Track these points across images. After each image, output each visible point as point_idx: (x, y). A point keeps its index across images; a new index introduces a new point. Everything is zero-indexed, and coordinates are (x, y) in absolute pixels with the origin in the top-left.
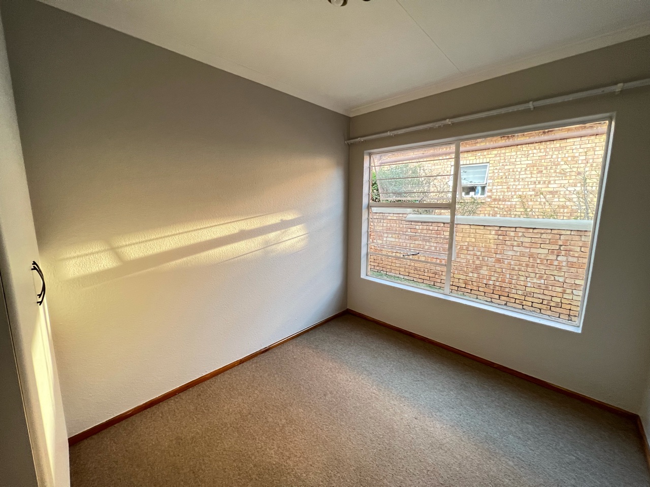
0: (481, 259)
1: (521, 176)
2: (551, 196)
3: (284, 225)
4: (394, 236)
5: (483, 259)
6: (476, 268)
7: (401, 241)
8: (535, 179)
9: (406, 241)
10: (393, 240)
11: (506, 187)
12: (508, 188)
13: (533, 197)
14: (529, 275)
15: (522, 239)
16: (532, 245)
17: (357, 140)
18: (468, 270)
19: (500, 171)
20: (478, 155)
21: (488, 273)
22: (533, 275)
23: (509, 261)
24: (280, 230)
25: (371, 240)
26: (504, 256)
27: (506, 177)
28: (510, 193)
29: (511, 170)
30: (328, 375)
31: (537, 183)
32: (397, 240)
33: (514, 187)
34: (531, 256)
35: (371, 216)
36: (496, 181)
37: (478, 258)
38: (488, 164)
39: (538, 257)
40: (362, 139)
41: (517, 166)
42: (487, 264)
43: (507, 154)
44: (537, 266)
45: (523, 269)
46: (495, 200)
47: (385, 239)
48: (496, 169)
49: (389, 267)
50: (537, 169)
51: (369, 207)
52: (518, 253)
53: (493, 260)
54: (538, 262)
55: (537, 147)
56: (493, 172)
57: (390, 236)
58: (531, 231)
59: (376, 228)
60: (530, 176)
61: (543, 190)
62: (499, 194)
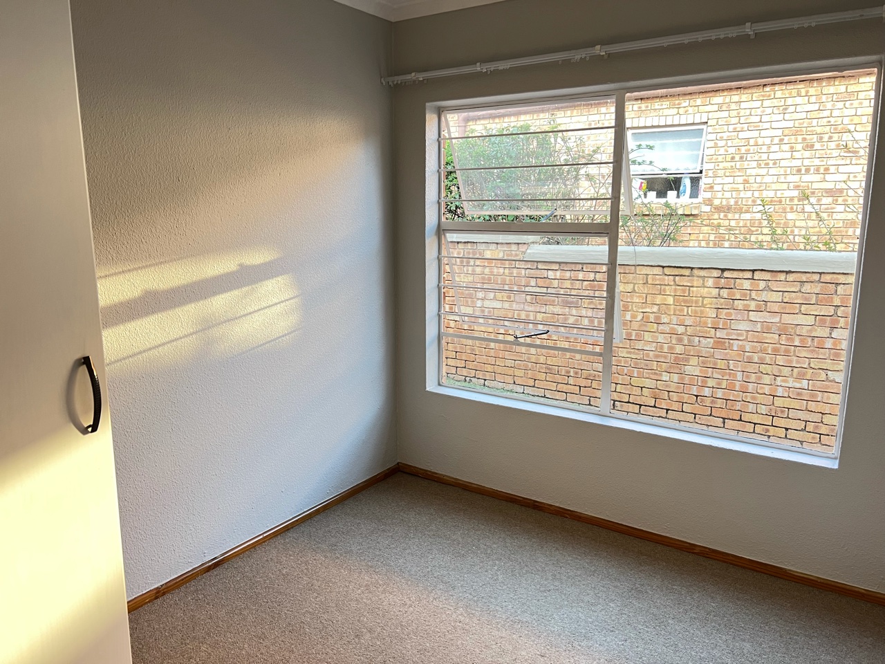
0: (686, 342)
1: (772, 156)
2: (830, 200)
3: (246, 277)
4: (499, 295)
5: (689, 341)
6: (677, 362)
7: (515, 306)
8: (798, 163)
9: (527, 308)
10: (498, 305)
11: (740, 180)
12: (746, 182)
13: (796, 202)
14: (780, 371)
15: (765, 296)
16: (785, 308)
17: (408, 77)
18: (661, 366)
19: (730, 143)
20: (684, 105)
21: (701, 371)
22: (786, 371)
23: (740, 343)
24: (238, 287)
25: (447, 307)
26: (732, 334)
27: (741, 158)
28: (749, 194)
29: (752, 142)
30: (362, 598)
31: (803, 172)
32: (506, 305)
33: (759, 179)
34: (783, 330)
35: (444, 253)
36: (722, 166)
37: (680, 340)
38: (704, 127)
39: (795, 333)
40: (421, 76)
41: (764, 133)
42: (699, 351)
43: (743, 105)
44: (795, 351)
45: (768, 359)
46: (719, 209)
47: (479, 303)
48: (722, 139)
49: (489, 368)
50: (804, 139)
51: (440, 231)
52: (759, 325)
53: (709, 343)
54: (796, 344)
55: (803, 93)
56: (716, 146)
57: (491, 295)
58: (782, 276)
59: (457, 279)
60: (788, 155)
61: (815, 186)
62: (728, 195)
